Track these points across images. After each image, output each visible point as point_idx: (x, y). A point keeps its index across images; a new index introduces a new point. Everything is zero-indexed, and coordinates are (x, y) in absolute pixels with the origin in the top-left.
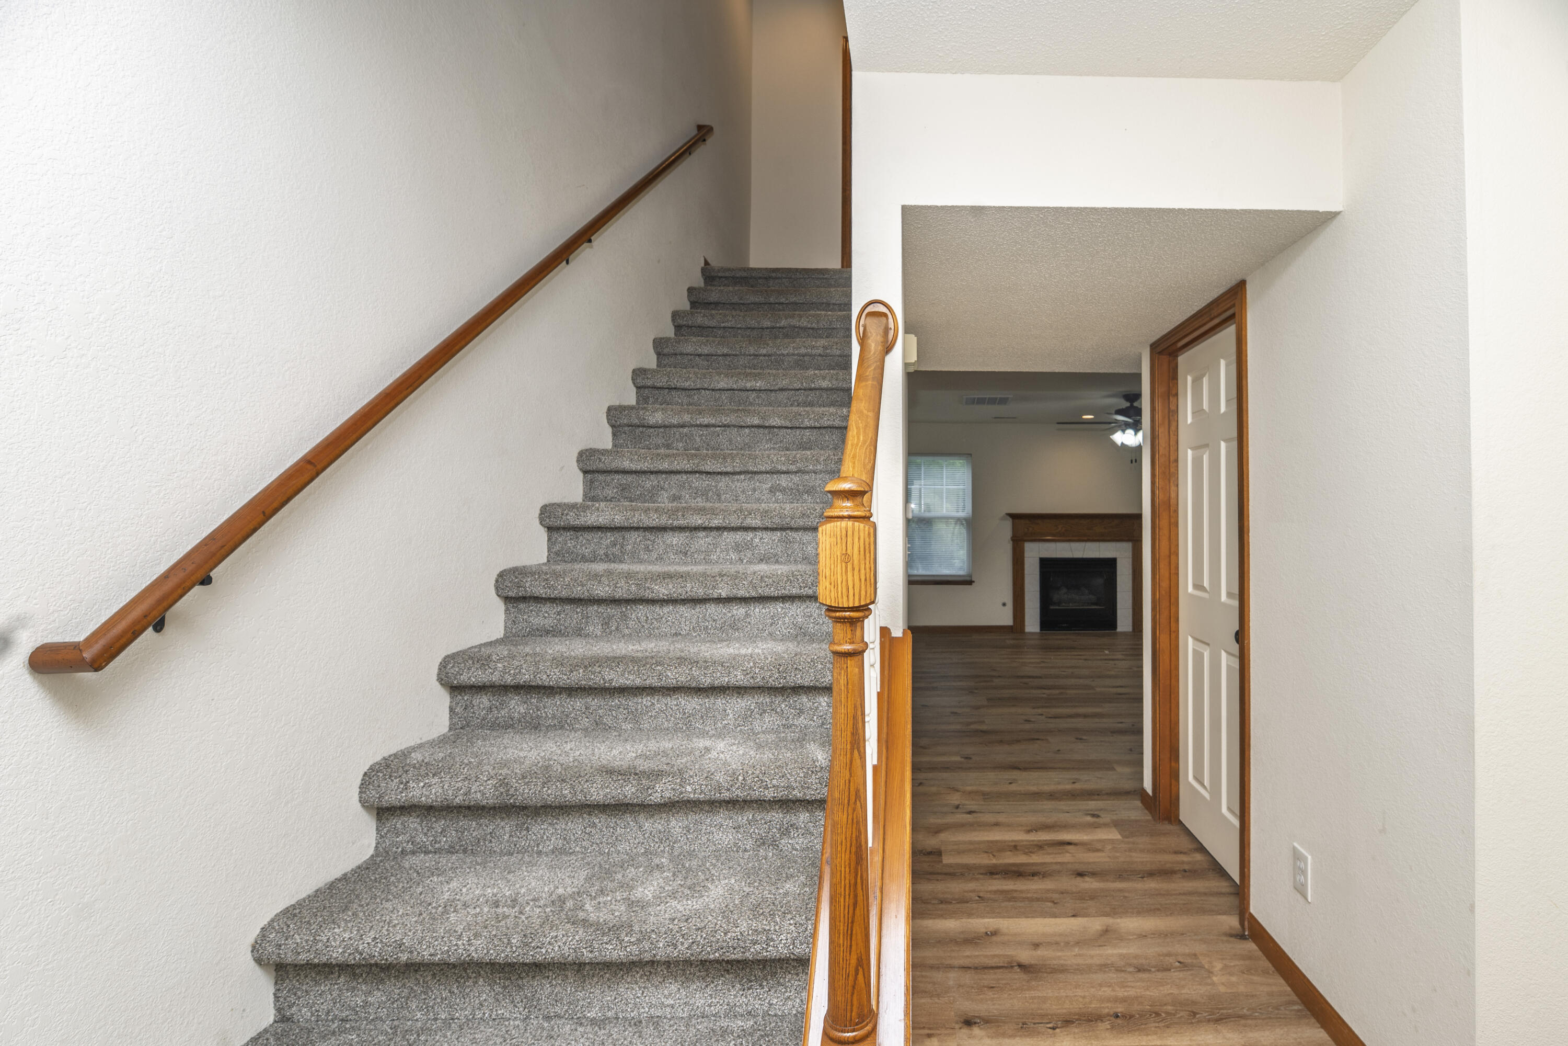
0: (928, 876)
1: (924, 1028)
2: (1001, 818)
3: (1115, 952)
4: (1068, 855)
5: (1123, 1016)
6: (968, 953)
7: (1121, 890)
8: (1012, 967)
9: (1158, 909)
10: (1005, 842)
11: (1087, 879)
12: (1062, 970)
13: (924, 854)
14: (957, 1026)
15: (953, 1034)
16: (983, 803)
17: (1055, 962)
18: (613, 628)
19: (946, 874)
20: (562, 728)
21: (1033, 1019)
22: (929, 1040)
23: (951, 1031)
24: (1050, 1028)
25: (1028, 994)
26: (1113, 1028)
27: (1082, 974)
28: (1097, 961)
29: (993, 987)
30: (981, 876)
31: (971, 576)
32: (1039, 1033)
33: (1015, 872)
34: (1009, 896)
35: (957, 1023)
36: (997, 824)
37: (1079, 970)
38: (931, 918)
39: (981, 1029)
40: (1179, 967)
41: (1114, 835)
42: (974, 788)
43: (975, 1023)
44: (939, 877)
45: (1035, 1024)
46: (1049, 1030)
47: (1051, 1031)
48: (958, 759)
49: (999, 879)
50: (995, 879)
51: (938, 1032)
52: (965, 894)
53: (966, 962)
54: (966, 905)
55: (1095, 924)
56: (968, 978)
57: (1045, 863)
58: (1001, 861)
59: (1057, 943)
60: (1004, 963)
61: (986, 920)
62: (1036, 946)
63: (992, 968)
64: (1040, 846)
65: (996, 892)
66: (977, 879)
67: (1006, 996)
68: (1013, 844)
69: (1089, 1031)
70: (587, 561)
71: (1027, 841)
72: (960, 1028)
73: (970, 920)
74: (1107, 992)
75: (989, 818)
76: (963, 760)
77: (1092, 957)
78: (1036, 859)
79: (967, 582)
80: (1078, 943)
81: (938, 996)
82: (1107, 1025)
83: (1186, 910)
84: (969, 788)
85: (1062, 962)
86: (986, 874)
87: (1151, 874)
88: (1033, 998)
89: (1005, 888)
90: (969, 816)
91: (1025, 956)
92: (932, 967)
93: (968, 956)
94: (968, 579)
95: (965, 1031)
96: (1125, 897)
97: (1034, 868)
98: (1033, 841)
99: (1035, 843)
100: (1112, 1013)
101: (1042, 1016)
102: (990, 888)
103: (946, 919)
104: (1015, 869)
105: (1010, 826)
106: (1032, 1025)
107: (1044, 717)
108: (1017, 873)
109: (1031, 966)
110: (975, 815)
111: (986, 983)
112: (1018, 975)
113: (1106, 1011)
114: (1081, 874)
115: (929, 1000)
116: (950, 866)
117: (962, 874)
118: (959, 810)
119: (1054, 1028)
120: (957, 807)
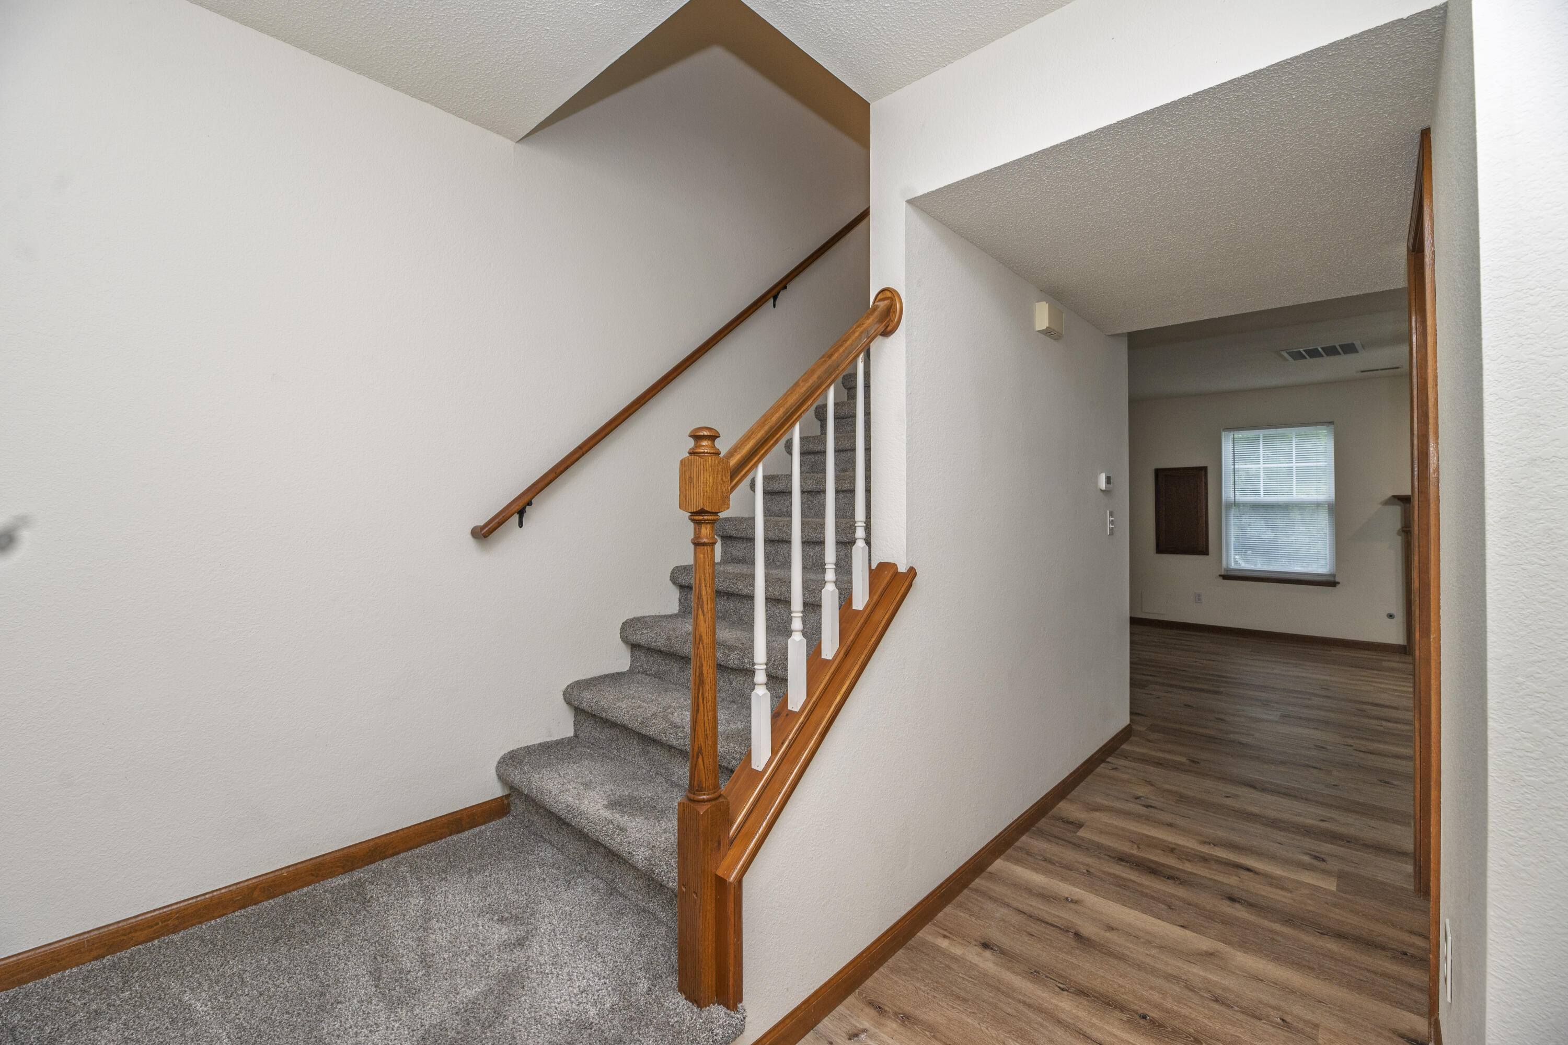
0: (1050, 838)
1: (946, 930)
2: (1180, 822)
3: (1202, 973)
4: (1237, 878)
5: (1151, 1021)
6: (1033, 903)
7: (1272, 931)
8: (1067, 931)
9: (1313, 969)
10: (1165, 841)
11: (1238, 906)
12: (1121, 958)
13: (1063, 821)
14: (974, 943)
15: (965, 945)
16: (1173, 803)
17: (1118, 949)
18: (771, 560)
19: (1070, 843)
20: (724, 619)
21: (1049, 973)
22: (943, 939)
23: (966, 943)
24: (1059, 987)
25: (1062, 955)
26: (1128, 1021)
27: (1139, 970)
28: (1169, 970)
29: (1033, 935)
30: (1107, 857)
31: (1334, 576)
32: (1045, 984)
33: (1149, 868)
34: (1121, 883)
35: (976, 941)
36: (1170, 825)
37: (1140, 966)
38: (1023, 867)
39: (993, 955)
40: (1278, 1024)
41: (1330, 885)
42: (1175, 788)
43: (992, 949)
44: (1061, 842)
45: (1047, 977)
46: (1057, 988)
47: (1057, 989)
48: (1184, 760)
49: (1125, 866)
50: (1120, 865)
51: (955, 938)
52: (1076, 864)
53: (1026, 908)
54: (1069, 872)
55: (1204, 943)
56: (1015, 919)
57: (1195, 874)
58: (1141, 855)
59: (1137, 937)
60: (1062, 925)
61: (1077, 890)
62: (1111, 928)
63: (1047, 923)
64: (1205, 859)
65: (1110, 874)
66: (1099, 858)
67: (1039, 946)
68: (1174, 846)
69: (1098, 1010)
70: (777, 516)
71: (1193, 849)
72: (976, 945)
73: (1060, 883)
74: (1156, 997)
75: (1167, 818)
76: (1187, 761)
77: (1167, 964)
78: (1188, 867)
79: (1329, 583)
80: (1162, 947)
81: (978, 918)
82: (1125, 1017)
83: (1358, 987)
84: (1167, 787)
85: (1127, 953)
86: (1114, 858)
87: (1340, 936)
88: (1064, 960)
89: (1124, 875)
90: (1144, 808)
91: (1089, 929)
92: (990, 898)
93: (1031, 905)
94: (1331, 579)
95: (979, 949)
96: (1273, 939)
97: (1178, 873)
98: (1201, 852)
99: (1202, 855)
100: (1141, 1011)
101: (1061, 976)
102: (1107, 869)
103: (1037, 872)
104: (1153, 866)
105: (1184, 831)
106: (1044, 977)
107: (1351, 748)
108: (1153, 870)
109: (1088, 940)
110: (1150, 809)
111: (1029, 930)
112: (1069, 940)
113: (1136, 1008)
114: (1232, 899)
115: (967, 916)
116: (1082, 839)
117: (1088, 849)
118: (1137, 801)
119: (1063, 989)
120: (1138, 798)
